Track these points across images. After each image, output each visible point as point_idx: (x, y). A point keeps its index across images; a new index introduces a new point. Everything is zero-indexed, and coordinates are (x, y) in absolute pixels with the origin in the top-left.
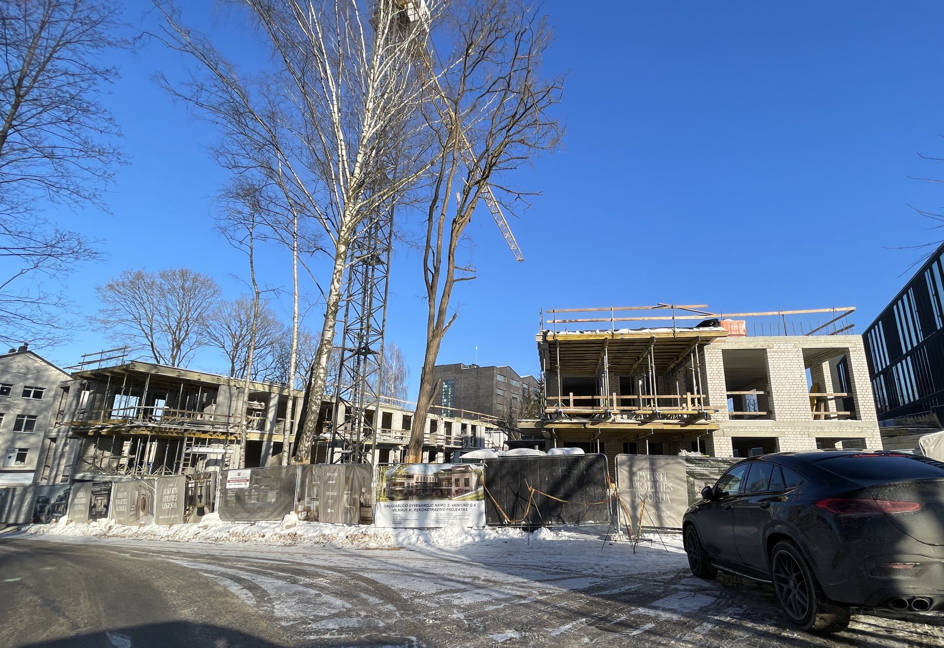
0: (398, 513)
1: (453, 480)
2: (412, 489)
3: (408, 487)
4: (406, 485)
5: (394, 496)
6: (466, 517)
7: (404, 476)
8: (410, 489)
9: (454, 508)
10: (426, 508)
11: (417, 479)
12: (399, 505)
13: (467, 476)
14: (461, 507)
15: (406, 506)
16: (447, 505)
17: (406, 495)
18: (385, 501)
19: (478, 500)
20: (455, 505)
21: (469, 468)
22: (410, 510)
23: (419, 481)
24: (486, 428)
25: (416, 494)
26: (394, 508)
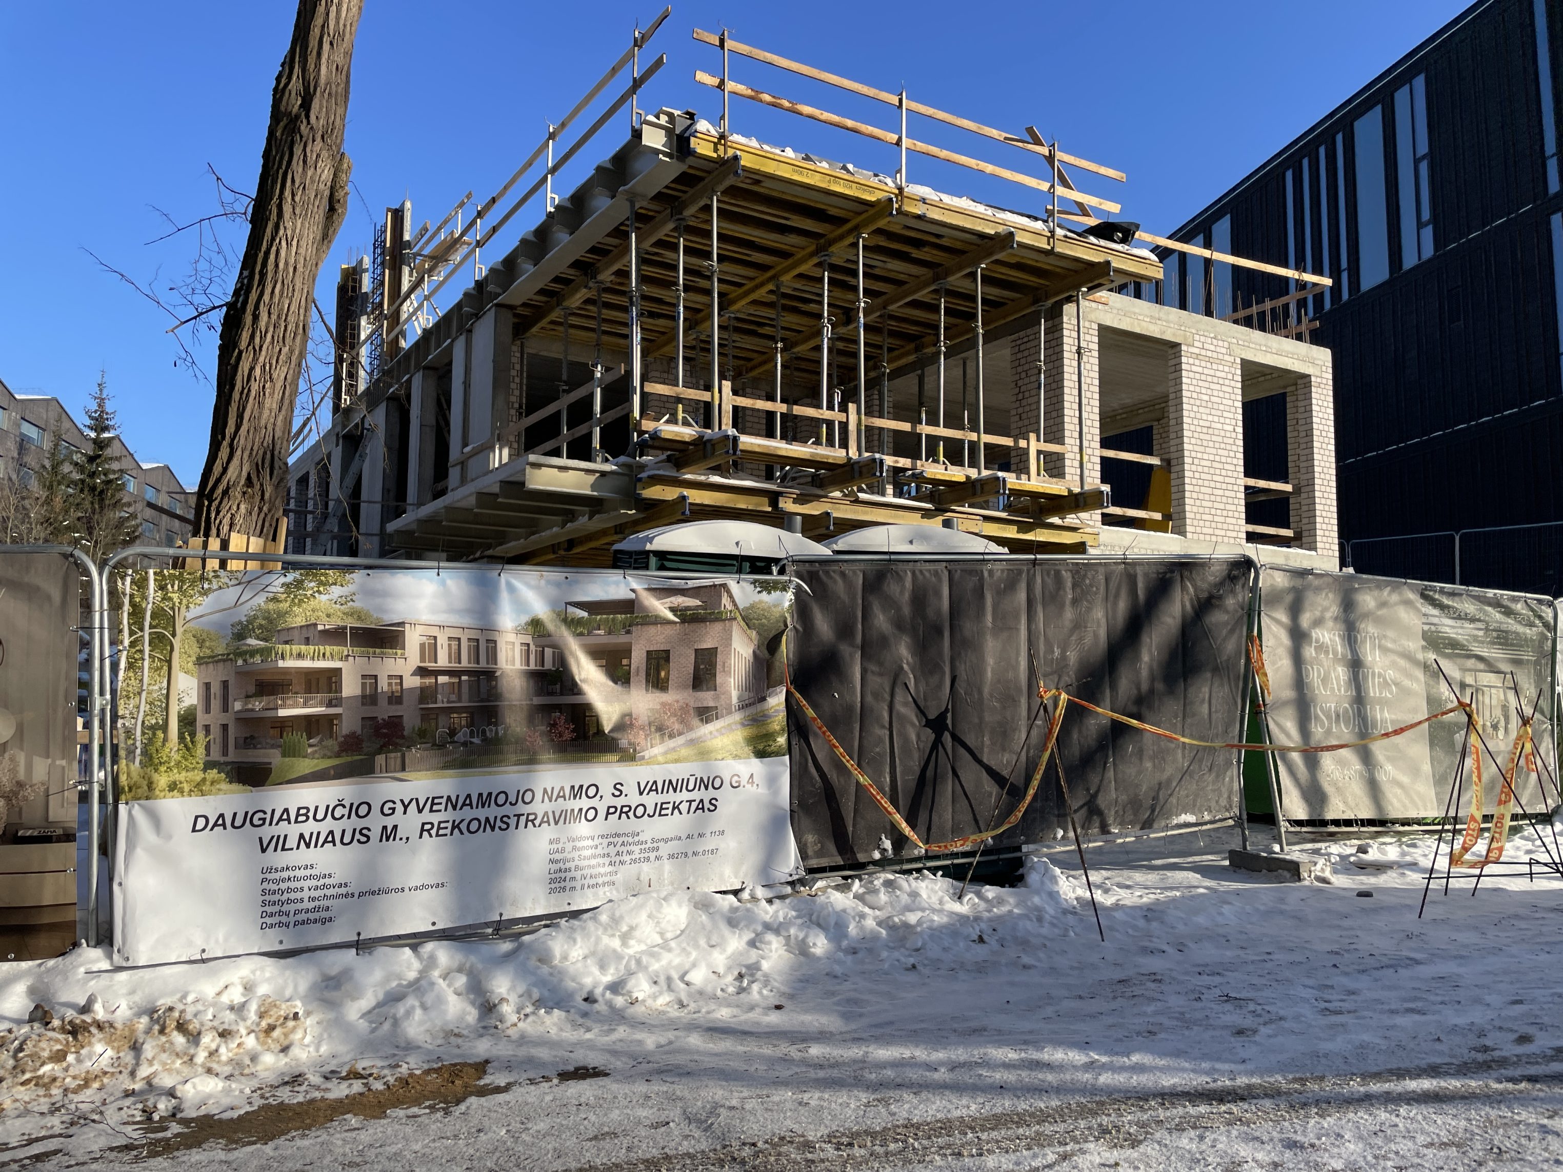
0: (304, 856)
1: (638, 658)
2: (395, 710)
3: (370, 697)
4: (350, 687)
5: (274, 758)
6: (709, 843)
7: (335, 635)
8: (384, 712)
10: (492, 812)
11: (430, 649)
12: (303, 814)
13: (709, 638)
14: (685, 796)
15: (354, 810)
17: (351, 744)
18: (199, 789)
21: (725, 600)
22: (389, 834)
23: (443, 661)
25: (423, 735)
26: (267, 832)
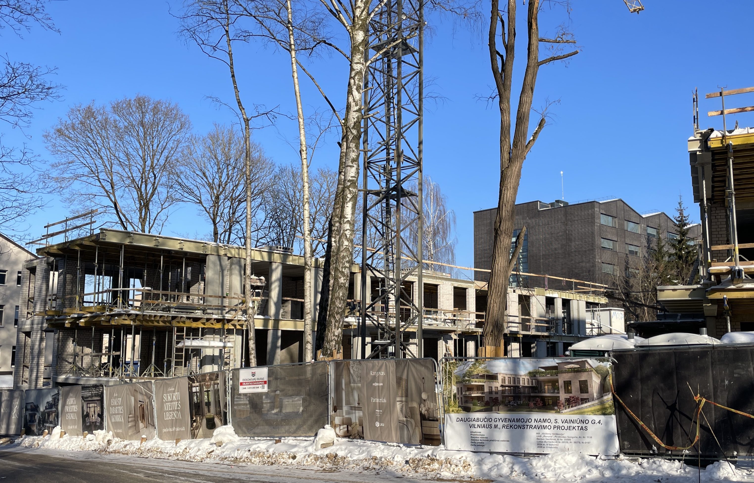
0: (478, 430)
1: (561, 383)
2: (497, 396)
3: (491, 392)
4: (486, 390)
5: (471, 405)
6: (587, 440)
7: (482, 377)
8: (494, 396)
9: (566, 425)
10: (520, 424)
11: (503, 380)
12: (478, 420)
13: (583, 377)
14: (576, 425)
15: (488, 420)
16: (553, 421)
17: (487, 404)
18: (457, 412)
19: (604, 414)
20: (566, 422)
21: (587, 365)
22: (496, 426)
23: (507, 384)
24: (587, 303)
25: (503, 403)
26: (471, 423)
